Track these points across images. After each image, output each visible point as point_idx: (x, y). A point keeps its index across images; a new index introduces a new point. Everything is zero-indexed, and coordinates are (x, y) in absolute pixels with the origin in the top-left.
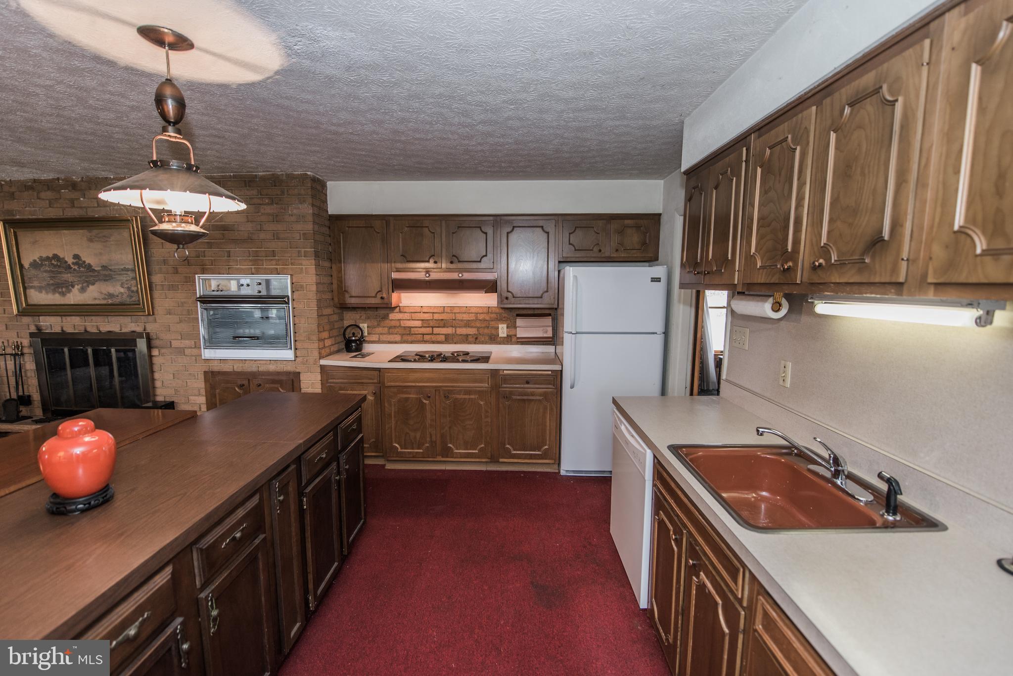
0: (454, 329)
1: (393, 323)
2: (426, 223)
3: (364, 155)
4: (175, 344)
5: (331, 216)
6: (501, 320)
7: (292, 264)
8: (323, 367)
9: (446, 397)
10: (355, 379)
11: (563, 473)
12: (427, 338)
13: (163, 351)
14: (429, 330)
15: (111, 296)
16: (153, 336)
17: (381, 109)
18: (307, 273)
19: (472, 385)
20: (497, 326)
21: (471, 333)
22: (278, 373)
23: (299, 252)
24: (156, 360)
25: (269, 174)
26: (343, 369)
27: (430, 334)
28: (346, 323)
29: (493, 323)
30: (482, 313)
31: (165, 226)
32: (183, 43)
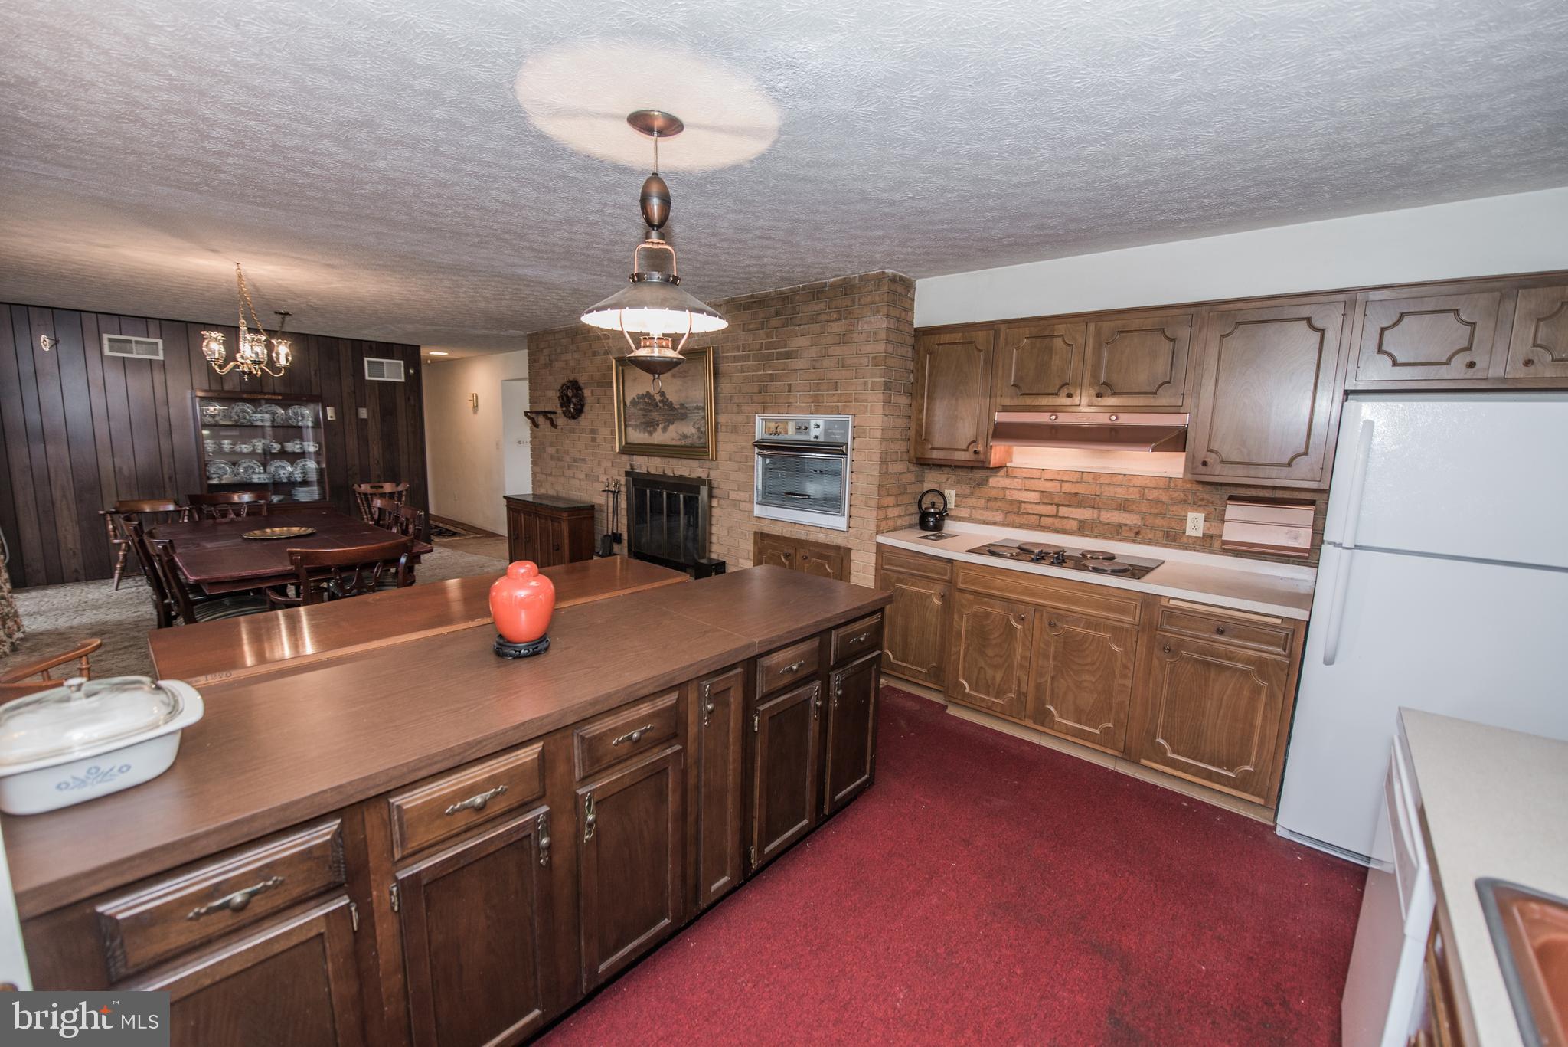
0: (1096, 511)
1: (994, 493)
2: (1061, 329)
3: (947, 230)
4: (733, 495)
5: (916, 330)
6: (1197, 504)
7: (856, 400)
8: (879, 546)
9: (1052, 625)
10: (917, 570)
11: (1279, 832)
12: (1046, 521)
13: (722, 502)
14: (1050, 510)
15: (685, 436)
16: (714, 484)
17: (936, 147)
18: (872, 412)
19: (1100, 613)
20: (1183, 514)
21: (1128, 522)
22: (827, 546)
23: (866, 383)
24: (715, 512)
25: (840, 280)
26: (905, 553)
27: (1053, 516)
28: (927, 487)
29: (1175, 508)
30: (1155, 488)
31: (642, 353)
32: (673, 126)
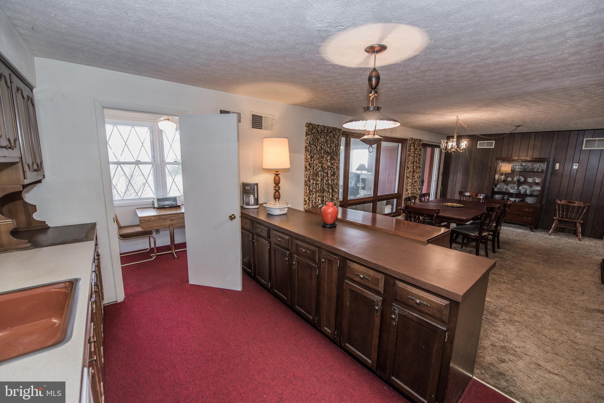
32: (383, 48)
